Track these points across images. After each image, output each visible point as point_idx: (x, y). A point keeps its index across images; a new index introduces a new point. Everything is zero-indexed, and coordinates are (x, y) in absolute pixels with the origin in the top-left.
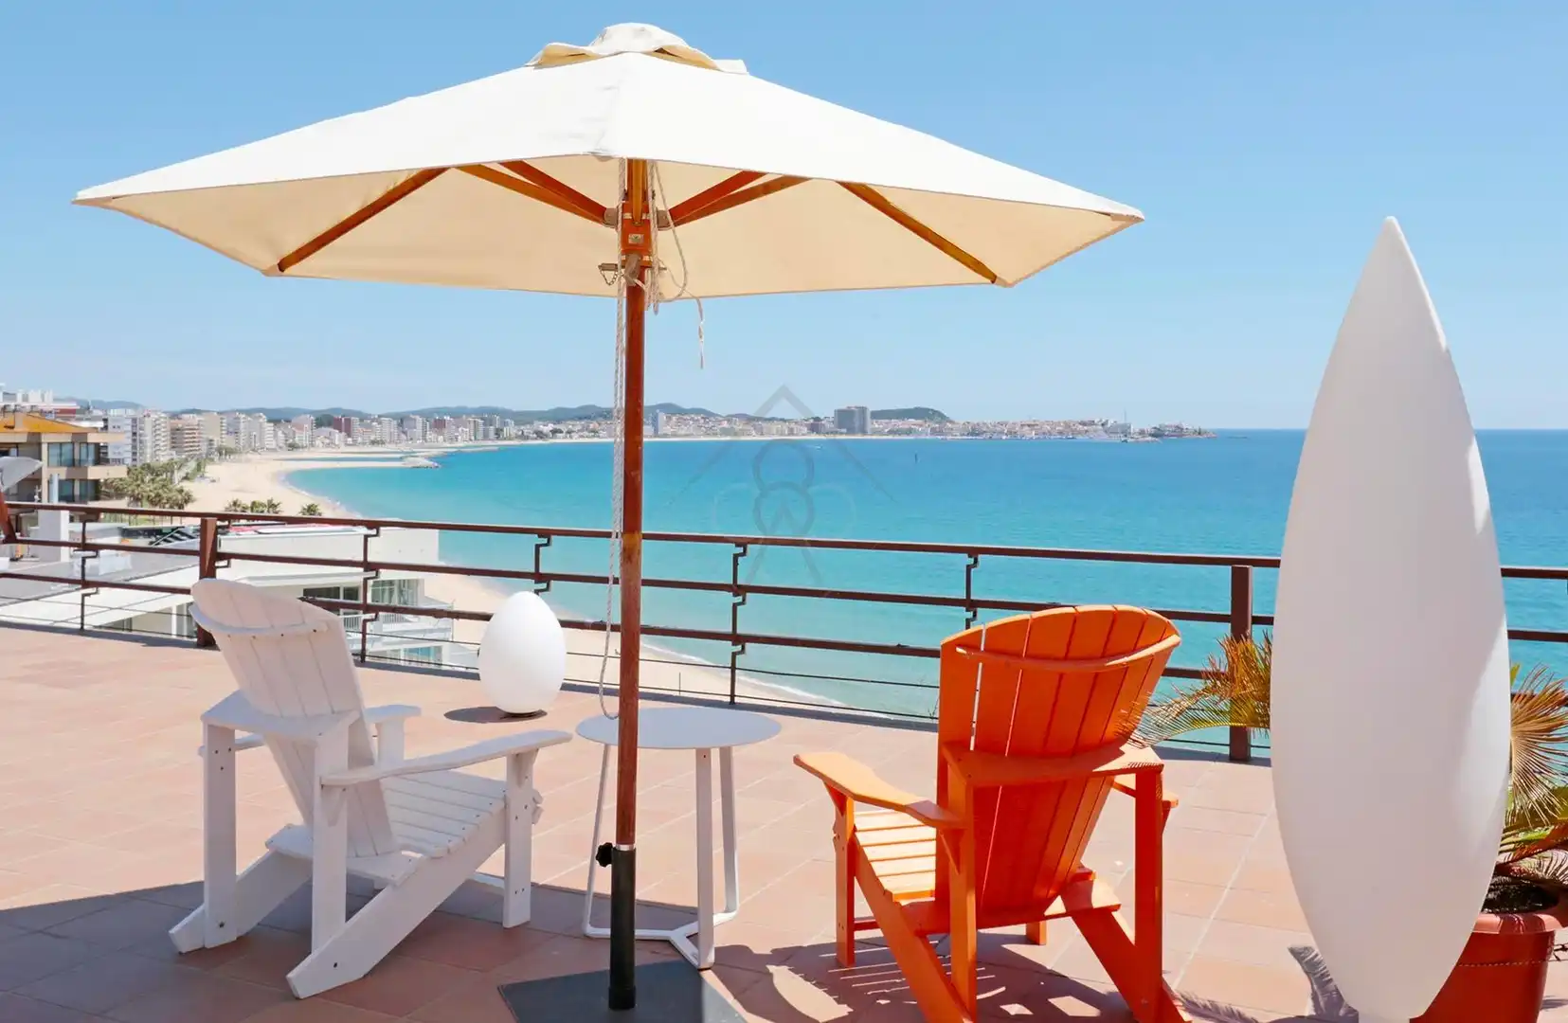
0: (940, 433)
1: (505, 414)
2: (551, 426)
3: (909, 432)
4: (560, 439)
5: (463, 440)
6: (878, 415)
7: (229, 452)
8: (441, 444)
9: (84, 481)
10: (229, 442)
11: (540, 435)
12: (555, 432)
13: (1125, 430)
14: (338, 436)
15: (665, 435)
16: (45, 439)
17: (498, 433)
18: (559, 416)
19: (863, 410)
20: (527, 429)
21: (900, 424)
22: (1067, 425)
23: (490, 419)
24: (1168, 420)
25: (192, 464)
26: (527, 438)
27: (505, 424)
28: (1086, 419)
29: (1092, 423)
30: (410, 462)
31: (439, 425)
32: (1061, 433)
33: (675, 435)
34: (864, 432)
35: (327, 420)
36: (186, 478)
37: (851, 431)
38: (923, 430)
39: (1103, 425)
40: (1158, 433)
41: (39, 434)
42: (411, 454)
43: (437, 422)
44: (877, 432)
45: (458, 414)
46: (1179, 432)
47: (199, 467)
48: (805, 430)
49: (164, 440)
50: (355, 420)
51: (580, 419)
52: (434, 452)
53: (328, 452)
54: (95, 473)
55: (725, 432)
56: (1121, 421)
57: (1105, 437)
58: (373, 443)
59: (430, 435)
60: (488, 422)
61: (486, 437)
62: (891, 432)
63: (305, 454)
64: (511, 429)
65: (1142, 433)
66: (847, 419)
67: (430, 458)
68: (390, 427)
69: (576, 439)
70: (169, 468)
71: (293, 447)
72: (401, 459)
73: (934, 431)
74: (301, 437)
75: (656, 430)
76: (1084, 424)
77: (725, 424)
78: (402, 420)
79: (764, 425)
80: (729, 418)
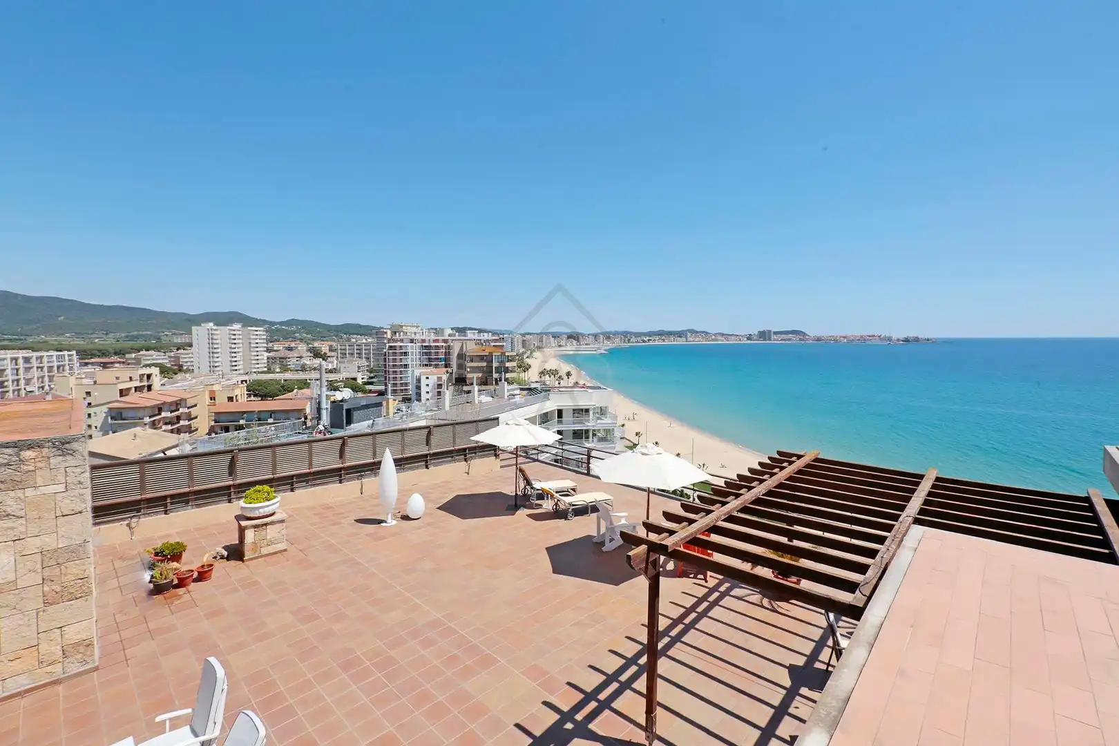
0: (803, 340)
1: (631, 333)
2: (648, 338)
3: (790, 340)
4: (651, 343)
5: (617, 343)
6: (776, 333)
7: (540, 348)
8: (609, 345)
9: (505, 367)
10: (539, 344)
11: (644, 341)
12: (649, 340)
13: (890, 339)
14: (575, 342)
15: (690, 341)
16: (494, 354)
17: (629, 340)
18: (650, 334)
19: (770, 331)
20: (639, 339)
21: (784, 336)
22: (861, 337)
23: (626, 335)
24: (912, 334)
25: (529, 352)
26: (639, 342)
27: (632, 337)
28: (871, 334)
29: (874, 336)
30: (599, 352)
31: (608, 338)
32: (859, 340)
33: (694, 341)
34: (771, 340)
35: (570, 337)
37: (765, 340)
38: (796, 339)
39: (879, 337)
40: (907, 340)
41: (492, 353)
42: (599, 349)
43: (608, 336)
44: (776, 340)
45: (616, 334)
46: (917, 340)
47: (531, 354)
48: (745, 339)
49: (520, 345)
50: (581, 337)
51: (659, 335)
52: (607, 348)
53: (570, 348)
54: (508, 365)
55: (713, 340)
56: (888, 335)
57: (880, 342)
58: (586, 344)
59: (605, 342)
60: (626, 337)
61: (624, 342)
62: (782, 340)
63: (564, 348)
64: (633, 339)
65: (898, 340)
66: (763, 335)
67: (605, 350)
68: (592, 339)
70: (524, 353)
71: (560, 346)
72: (596, 350)
73: (800, 340)
74: (563, 343)
75: (687, 339)
76: (870, 336)
77: (713, 337)
78: (596, 336)
79: (729, 337)
80: (715, 335)
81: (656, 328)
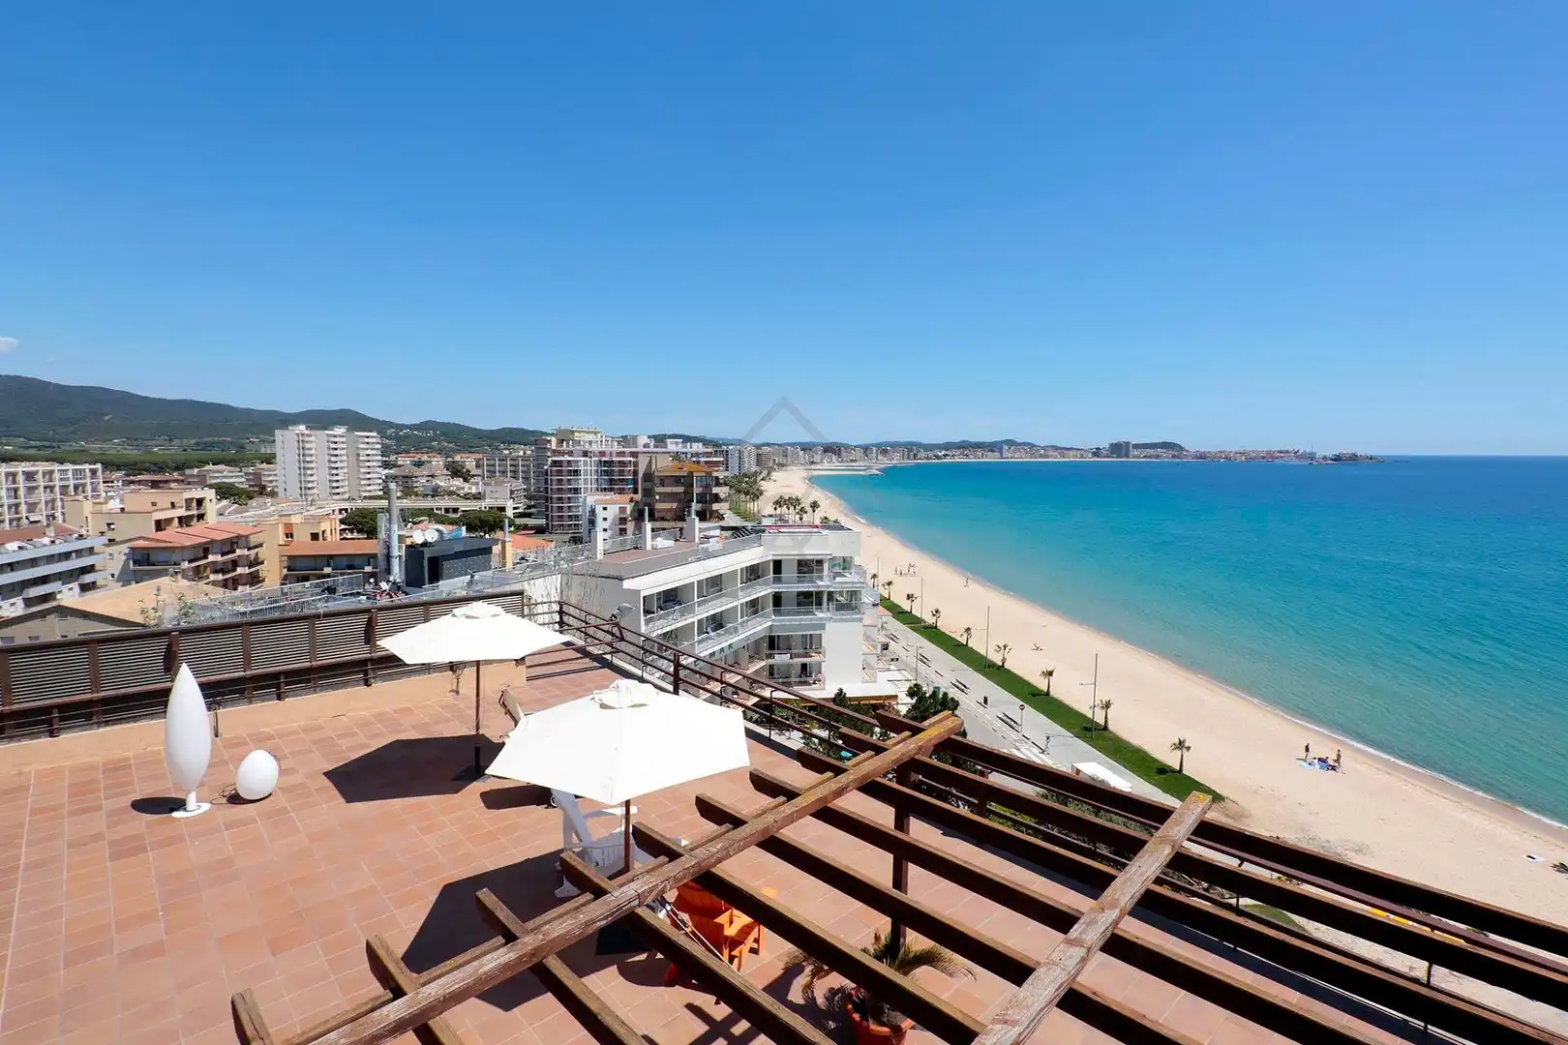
0: (1177, 458)
1: (919, 446)
2: (943, 452)
3: (1157, 457)
4: (948, 460)
5: (896, 460)
6: (1136, 446)
7: (783, 465)
8: (885, 462)
9: (711, 494)
10: (782, 460)
11: (938, 457)
12: (945, 455)
13: (1312, 457)
14: (834, 458)
15: (1007, 458)
16: (695, 474)
17: (915, 456)
18: (948, 446)
19: (1128, 443)
20: (930, 454)
21: (1151, 452)
22: (1269, 453)
23: (911, 449)
24: (1346, 449)
25: (766, 472)
26: (931, 459)
27: (919, 451)
28: (1284, 449)
29: (1287, 452)
30: (868, 473)
31: (885, 452)
32: (1263, 458)
33: (1012, 458)
34: (1128, 457)
35: (829, 449)
36: (762, 479)
37: (1119, 456)
38: (1166, 456)
39: (1295, 453)
40: (1338, 459)
41: (693, 472)
42: (870, 468)
43: (884, 449)
44: (1135, 457)
45: (895, 446)
46: (1354, 458)
47: (769, 474)
48: (1090, 456)
49: (753, 461)
50: (843, 449)
51: (960, 448)
52: (882, 466)
53: (829, 467)
55: (1041, 456)
56: (1308, 450)
57: (1297, 462)
58: (852, 461)
59: (880, 457)
60: (910, 450)
61: (908, 458)
62: (1145, 457)
63: (818, 467)
64: (922, 454)
65: (1325, 458)
66: (1118, 449)
67: (877, 470)
68: (859, 453)
69: (957, 460)
70: (756, 473)
71: (813, 463)
72: (864, 470)
73: (1173, 457)
74: (817, 458)
75: (1001, 454)
76: (1280, 452)
77: (1042, 452)
78: (866, 449)
79: (1066, 452)
80: (1044, 448)
81: (956, 439)
